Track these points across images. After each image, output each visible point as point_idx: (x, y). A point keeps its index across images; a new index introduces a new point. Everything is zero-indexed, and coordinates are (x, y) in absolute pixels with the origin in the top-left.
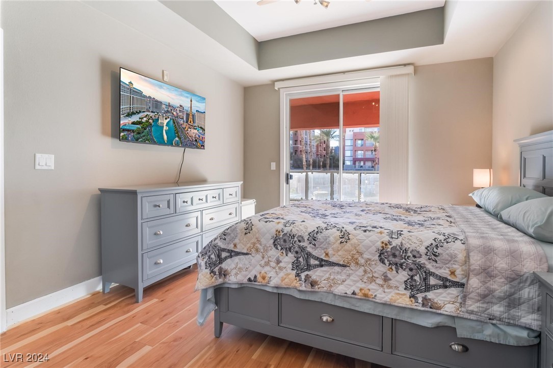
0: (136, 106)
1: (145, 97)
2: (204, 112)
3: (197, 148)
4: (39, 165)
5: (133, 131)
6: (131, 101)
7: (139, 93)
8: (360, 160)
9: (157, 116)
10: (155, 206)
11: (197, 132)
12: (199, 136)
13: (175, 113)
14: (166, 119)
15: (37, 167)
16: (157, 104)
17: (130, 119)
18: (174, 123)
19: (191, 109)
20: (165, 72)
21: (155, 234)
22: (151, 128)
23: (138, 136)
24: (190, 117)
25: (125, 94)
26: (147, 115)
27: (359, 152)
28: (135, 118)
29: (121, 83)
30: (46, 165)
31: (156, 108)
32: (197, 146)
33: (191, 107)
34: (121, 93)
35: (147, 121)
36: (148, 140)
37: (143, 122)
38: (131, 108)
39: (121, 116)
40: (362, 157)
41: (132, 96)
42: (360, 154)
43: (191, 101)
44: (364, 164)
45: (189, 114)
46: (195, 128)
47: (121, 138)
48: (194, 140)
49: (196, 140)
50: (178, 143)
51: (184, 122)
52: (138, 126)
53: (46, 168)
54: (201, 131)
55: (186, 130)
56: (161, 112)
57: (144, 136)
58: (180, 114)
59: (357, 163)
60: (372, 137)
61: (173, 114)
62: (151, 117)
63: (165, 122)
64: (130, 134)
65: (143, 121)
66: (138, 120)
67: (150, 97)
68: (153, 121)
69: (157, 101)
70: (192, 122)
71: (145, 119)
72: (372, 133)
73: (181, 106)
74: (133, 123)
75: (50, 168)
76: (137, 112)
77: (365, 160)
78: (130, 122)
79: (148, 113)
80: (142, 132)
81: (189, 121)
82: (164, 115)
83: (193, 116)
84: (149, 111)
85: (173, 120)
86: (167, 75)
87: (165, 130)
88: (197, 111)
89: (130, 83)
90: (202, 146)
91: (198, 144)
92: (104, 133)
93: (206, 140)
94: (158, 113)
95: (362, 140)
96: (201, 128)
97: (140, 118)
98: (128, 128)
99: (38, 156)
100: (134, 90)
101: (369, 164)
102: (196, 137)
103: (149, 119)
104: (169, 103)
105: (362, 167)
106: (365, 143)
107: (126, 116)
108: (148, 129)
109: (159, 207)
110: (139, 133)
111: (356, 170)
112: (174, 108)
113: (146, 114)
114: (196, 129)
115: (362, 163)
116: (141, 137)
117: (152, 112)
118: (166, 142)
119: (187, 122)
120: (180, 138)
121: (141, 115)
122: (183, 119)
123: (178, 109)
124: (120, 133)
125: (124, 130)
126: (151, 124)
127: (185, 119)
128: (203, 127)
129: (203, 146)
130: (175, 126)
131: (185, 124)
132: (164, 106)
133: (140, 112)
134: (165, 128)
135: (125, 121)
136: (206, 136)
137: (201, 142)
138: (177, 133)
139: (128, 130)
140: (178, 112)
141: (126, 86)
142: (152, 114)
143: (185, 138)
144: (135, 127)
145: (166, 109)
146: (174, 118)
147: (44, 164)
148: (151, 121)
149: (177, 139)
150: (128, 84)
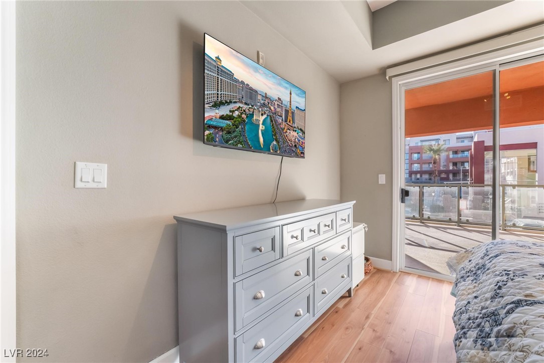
0: (226, 94)
1: (236, 81)
2: (305, 110)
3: (297, 156)
4: (81, 180)
5: (222, 128)
6: (219, 85)
7: (230, 75)
8: (416, 173)
9: (252, 110)
10: (255, 249)
11: (296, 135)
12: (299, 141)
13: (272, 108)
14: (262, 115)
15: (79, 184)
16: (252, 93)
17: (217, 111)
18: (272, 121)
19: (290, 104)
20: (260, 53)
21: (255, 298)
22: (244, 126)
23: (228, 136)
24: (289, 114)
25: (211, 73)
26: (240, 107)
27: (416, 165)
28: (224, 111)
29: (206, 57)
30: (94, 181)
31: (251, 98)
32: (296, 153)
33: (290, 102)
34: (206, 71)
35: (239, 116)
36: (241, 143)
37: (234, 117)
38: (219, 96)
39: (206, 106)
40: (419, 170)
41: (220, 77)
42: (416, 167)
43: (291, 94)
44: (421, 176)
45: (288, 111)
46: (295, 129)
47: (206, 137)
48: (294, 144)
49: (295, 146)
50: (275, 149)
51: (282, 120)
52: (228, 122)
53: (94, 185)
54: (301, 134)
55: (285, 131)
56: (256, 105)
57: (236, 137)
58: (278, 110)
59: (413, 176)
60: (431, 150)
61: (270, 108)
62: (244, 111)
63: (262, 119)
64: (217, 133)
65: (234, 115)
66: (228, 113)
67: (242, 82)
68: (247, 117)
69: (251, 89)
70: (291, 122)
71: (236, 113)
72: (431, 145)
73: (279, 99)
74: (222, 117)
75: (100, 186)
76: (226, 102)
77: (422, 173)
78: (218, 116)
79: (241, 105)
80: (234, 132)
81: (288, 121)
82: (260, 109)
83: (293, 113)
84: (241, 102)
85: (271, 117)
86: (262, 59)
87: (262, 130)
88: (297, 107)
89: (218, 58)
90: (301, 153)
91: (296, 151)
92: (183, 132)
93: (306, 145)
94: (252, 106)
95: (419, 153)
96: (301, 130)
97: (230, 111)
98: (214, 124)
99: (80, 165)
100: (223, 69)
101: (426, 176)
102: (295, 142)
103: (241, 114)
104: (266, 94)
105: (418, 179)
106: (421, 157)
107: (213, 106)
108: (240, 127)
109: (261, 251)
110: (229, 133)
111: (412, 182)
112: (271, 101)
113: (238, 105)
114: (296, 131)
115: (418, 176)
116: (232, 138)
117: (246, 104)
118: (262, 147)
119: (286, 121)
120: (278, 142)
121: (232, 106)
122: (281, 116)
123: (276, 104)
124: (204, 131)
125: (210, 127)
126: (244, 121)
127: (284, 117)
128: (303, 129)
129: (303, 153)
130: (273, 125)
131: (284, 123)
132: (259, 97)
133: (231, 102)
134: (261, 127)
135: (211, 114)
136: (306, 141)
137: (300, 148)
138: (275, 135)
139: (215, 127)
140: (276, 107)
141: (211, 61)
142: (245, 107)
143: (283, 142)
144: (224, 123)
145: (262, 102)
146: (271, 114)
147: (90, 180)
148: (244, 116)
149: (275, 143)
150: (215, 59)
